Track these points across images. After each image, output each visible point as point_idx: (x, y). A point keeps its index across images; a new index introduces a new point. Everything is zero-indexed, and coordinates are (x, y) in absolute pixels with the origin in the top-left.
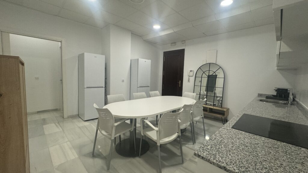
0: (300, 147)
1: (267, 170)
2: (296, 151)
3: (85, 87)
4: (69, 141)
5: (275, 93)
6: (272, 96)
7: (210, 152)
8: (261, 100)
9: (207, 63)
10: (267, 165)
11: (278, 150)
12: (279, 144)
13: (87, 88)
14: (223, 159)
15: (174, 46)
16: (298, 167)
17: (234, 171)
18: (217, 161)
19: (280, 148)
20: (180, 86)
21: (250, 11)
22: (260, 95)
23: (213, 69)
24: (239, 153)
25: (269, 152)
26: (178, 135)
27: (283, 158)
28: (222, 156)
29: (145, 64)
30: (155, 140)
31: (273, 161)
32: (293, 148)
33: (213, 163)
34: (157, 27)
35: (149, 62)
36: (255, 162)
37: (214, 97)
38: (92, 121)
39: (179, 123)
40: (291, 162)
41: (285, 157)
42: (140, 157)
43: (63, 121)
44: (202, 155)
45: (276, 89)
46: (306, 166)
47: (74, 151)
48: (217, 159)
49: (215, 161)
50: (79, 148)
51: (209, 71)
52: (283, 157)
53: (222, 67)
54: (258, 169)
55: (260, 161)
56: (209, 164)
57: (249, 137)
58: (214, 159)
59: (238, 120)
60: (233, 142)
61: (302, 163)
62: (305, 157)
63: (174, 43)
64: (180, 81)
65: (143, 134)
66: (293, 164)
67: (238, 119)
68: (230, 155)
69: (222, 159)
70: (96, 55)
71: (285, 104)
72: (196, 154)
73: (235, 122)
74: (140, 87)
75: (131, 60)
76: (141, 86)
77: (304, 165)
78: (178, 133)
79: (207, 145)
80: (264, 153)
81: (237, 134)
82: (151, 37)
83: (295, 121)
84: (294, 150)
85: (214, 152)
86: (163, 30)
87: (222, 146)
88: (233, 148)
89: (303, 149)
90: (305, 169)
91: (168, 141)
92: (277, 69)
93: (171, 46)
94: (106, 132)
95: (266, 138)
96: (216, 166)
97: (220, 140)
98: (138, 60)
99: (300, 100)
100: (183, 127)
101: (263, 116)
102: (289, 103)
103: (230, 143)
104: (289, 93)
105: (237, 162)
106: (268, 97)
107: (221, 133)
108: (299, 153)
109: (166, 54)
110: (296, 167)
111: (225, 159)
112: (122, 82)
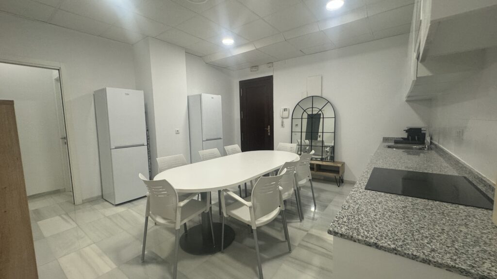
0: (457, 205)
1: (428, 239)
2: (454, 210)
3: (113, 147)
4: (94, 243)
5: (405, 135)
6: (402, 140)
7: (349, 226)
8: (389, 147)
9: (308, 96)
10: (427, 233)
11: (432, 211)
12: (432, 203)
13: (116, 148)
14: (370, 233)
15: (255, 71)
16: (463, 230)
17: (389, 246)
18: (362, 237)
19: (434, 209)
20: (269, 134)
21: (368, 17)
22: (386, 140)
23: (318, 105)
24: (387, 222)
25: (423, 216)
26: (280, 209)
27: (442, 222)
28: (367, 229)
29: (212, 102)
30: (249, 221)
31: (432, 227)
32: (450, 207)
33: (358, 240)
34: (228, 41)
35: (218, 98)
36: (411, 231)
37: (322, 147)
38: (129, 204)
39: (280, 192)
40: (452, 225)
41: (444, 220)
42: (223, 252)
43: (75, 210)
44: (340, 232)
45: (406, 129)
46: (471, 227)
47: (107, 258)
48: (362, 235)
49: (360, 237)
50: (116, 253)
51: (312, 108)
52: (442, 220)
53: (331, 102)
54: (417, 240)
55: (417, 229)
56: (352, 242)
57: (392, 198)
58: (358, 235)
59: (370, 178)
60: (374, 208)
61: (465, 224)
62: (466, 216)
63: (255, 67)
64: (269, 126)
65: (227, 215)
66: (456, 227)
67: (369, 176)
68: (376, 226)
69: (368, 233)
70: (127, 91)
71: (420, 149)
72: (331, 232)
73: (367, 180)
74: (207, 140)
75: (188, 97)
76: (209, 138)
77: (469, 226)
78: (280, 207)
79: (342, 217)
80: (418, 219)
81: (376, 197)
82: (219, 57)
83: (440, 171)
84: (451, 209)
85: (355, 226)
86: (238, 45)
87: (362, 215)
88: (377, 217)
89: (461, 207)
90: (471, 232)
91: (267, 221)
92: (407, 101)
93: (251, 71)
94: (164, 219)
95: (413, 198)
96: (363, 244)
97: (357, 207)
98: (200, 95)
99: (438, 142)
100: (285, 196)
101: (400, 169)
102: (426, 147)
103: (370, 210)
104: (424, 134)
105: (389, 235)
106: (397, 142)
107: (353, 198)
108: (458, 212)
109: (244, 85)
110: (461, 231)
111: (372, 233)
112: (177, 134)
